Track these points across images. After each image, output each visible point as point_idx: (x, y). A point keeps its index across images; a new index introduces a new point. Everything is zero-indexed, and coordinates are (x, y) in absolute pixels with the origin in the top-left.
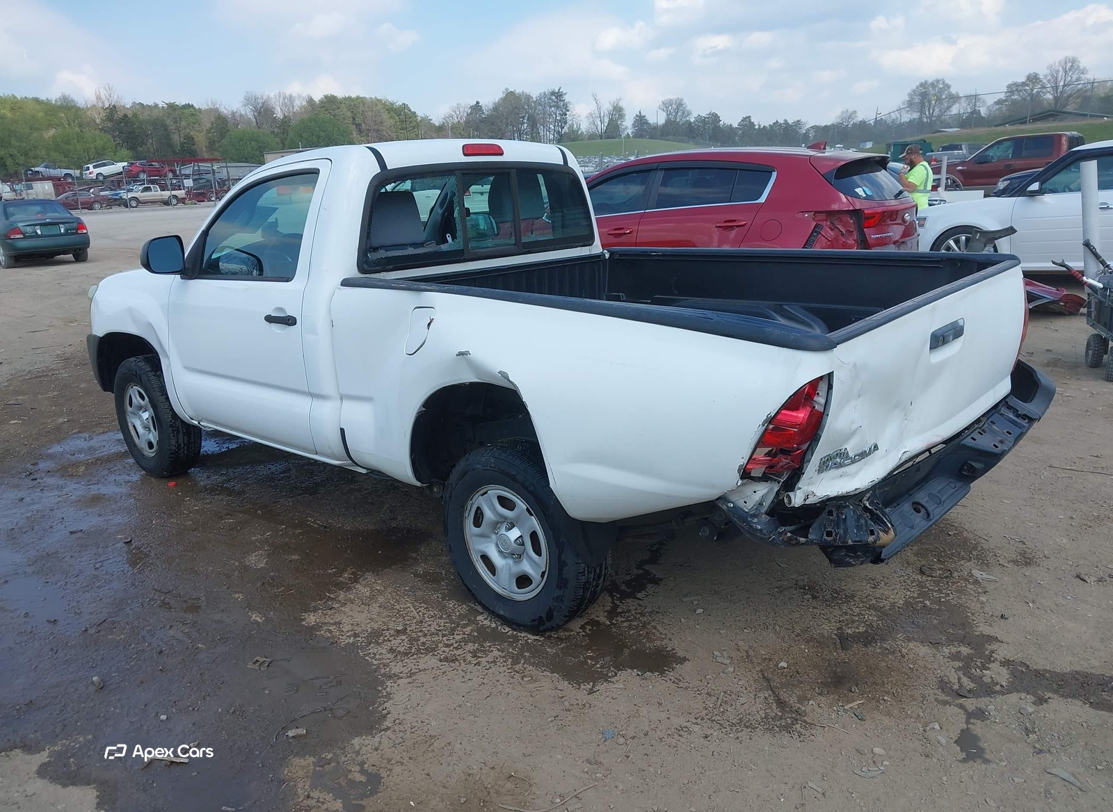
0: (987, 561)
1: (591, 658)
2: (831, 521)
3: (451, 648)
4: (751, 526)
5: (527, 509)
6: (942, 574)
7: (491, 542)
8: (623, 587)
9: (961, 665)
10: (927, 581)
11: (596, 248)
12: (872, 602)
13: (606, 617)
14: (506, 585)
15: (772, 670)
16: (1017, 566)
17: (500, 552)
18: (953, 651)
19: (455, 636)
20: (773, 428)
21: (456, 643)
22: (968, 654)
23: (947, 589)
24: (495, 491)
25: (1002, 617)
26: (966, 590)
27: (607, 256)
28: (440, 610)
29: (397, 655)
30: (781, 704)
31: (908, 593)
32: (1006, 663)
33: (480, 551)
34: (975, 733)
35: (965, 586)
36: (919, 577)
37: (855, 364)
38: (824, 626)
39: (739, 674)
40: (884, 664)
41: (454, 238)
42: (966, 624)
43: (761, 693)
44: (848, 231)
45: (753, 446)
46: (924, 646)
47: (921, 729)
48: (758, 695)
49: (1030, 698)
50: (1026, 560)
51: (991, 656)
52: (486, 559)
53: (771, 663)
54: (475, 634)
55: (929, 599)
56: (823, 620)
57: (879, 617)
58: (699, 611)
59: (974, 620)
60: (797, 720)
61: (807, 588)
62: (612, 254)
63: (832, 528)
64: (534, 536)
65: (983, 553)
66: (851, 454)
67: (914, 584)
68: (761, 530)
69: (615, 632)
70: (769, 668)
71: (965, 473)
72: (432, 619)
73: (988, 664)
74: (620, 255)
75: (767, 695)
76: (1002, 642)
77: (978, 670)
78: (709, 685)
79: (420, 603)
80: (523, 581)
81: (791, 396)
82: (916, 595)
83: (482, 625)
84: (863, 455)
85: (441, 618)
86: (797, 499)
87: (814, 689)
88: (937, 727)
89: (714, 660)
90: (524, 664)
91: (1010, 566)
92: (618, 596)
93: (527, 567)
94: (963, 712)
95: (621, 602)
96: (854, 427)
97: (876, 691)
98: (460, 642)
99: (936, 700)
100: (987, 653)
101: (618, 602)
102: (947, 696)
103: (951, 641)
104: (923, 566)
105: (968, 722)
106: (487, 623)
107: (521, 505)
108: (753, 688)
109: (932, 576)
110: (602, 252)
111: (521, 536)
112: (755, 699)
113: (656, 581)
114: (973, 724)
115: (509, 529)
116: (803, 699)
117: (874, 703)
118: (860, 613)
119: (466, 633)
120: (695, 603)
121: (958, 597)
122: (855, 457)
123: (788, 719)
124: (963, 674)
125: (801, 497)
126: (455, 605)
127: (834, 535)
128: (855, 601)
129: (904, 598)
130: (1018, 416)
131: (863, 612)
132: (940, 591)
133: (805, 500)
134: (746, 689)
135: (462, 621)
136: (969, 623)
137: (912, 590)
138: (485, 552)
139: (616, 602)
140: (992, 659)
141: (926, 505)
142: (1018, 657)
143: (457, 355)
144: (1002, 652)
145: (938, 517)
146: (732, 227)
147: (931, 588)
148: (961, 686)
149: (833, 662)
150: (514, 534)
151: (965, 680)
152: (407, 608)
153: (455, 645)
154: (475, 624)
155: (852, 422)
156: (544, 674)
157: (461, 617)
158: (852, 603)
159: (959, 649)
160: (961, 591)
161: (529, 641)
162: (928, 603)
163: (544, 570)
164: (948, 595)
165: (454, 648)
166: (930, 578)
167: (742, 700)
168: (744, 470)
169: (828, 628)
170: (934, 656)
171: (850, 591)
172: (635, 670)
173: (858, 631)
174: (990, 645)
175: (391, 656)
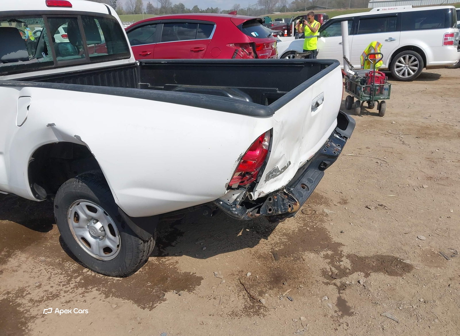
0: (329, 204)
1: (150, 286)
2: (271, 203)
3: (68, 293)
4: (233, 213)
5: (104, 212)
6: (312, 213)
7: (86, 230)
8: (164, 240)
9: (330, 261)
10: (306, 217)
11: (132, 60)
12: (284, 232)
13: (156, 259)
14: (98, 253)
15: (244, 278)
16: (341, 204)
17: (92, 236)
18: (325, 253)
19: (71, 285)
20: (243, 161)
21: (71, 289)
22: (332, 254)
23: (315, 220)
24: (84, 204)
25: (341, 232)
26: (323, 220)
27: (138, 64)
28: (61, 269)
29: (34, 303)
30: (252, 298)
31: (299, 225)
32: (348, 256)
33: (80, 236)
34: (343, 298)
35: (322, 218)
36: (302, 215)
37: (282, 122)
38: (265, 248)
39: (228, 283)
40: (296, 266)
41: (46, 54)
42: (327, 238)
43: (241, 293)
44: (249, 53)
45: (233, 173)
46: (312, 253)
47: (320, 301)
48: (240, 294)
49: (363, 274)
50: (344, 202)
51: (341, 254)
52: (84, 239)
53: (243, 273)
54: (83, 281)
55: (309, 227)
56: (264, 245)
57: (288, 239)
58: (205, 248)
59: (330, 236)
60: (261, 306)
61: (253, 227)
62: (141, 63)
63: (271, 207)
64: (110, 226)
65: (326, 200)
66: (280, 169)
67: (301, 220)
68: (237, 214)
69: (161, 268)
70: (243, 277)
71: (322, 167)
72: (57, 275)
73: (341, 258)
74: (145, 63)
75: (244, 294)
76: (344, 245)
77: (338, 263)
78: (214, 293)
79: (49, 266)
80: (107, 250)
81: (252, 143)
82: (302, 225)
83: (87, 275)
84: (285, 168)
85: (61, 274)
86: (255, 196)
87: (266, 286)
88: (327, 298)
89: (215, 277)
90: (112, 297)
91: (339, 205)
92: (162, 246)
93: (108, 243)
94: (336, 287)
95: (164, 249)
96: (281, 155)
97: (295, 282)
98: (74, 288)
99: (323, 282)
100: (339, 252)
101: (162, 250)
102: (327, 280)
103: (323, 248)
104: (303, 209)
105: (339, 293)
106: (89, 273)
107: (100, 210)
108: (237, 290)
109: (307, 215)
110: (136, 62)
111: (103, 227)
112: (238, 297)
113: (181, 234)
114: (342, 293)
115: (95, 223)
116: (261, 293)
117: (296, 290)
118: (280, 238)
119: (77, 281)
120: (202, 244)
121: (321, 224)
122: (281, 170)
123: (256, 307)
124: (332, 266)
125: (257, 195)
126: (70, 264)
127: (272, 210)
128: (276, 232)
129: (298, 227)
130: (341, 137)
131: (281, 238)
132: (312, 222)
133: (259, 196)
134: (233, 292)
135: (75, 274)
136: (328, 237)
137: (300, 222)
138: (83, 236)
139: (161, 249)
140: (342, 255)
141: (307, 184)
142: (353, 252)
143: (47, 126)
144: (346, 250)
145: (313, 189)
146: (198, 51)
147: (308, 220)
148: (332, 273)
149: (272, 269)
150: (99, 225)
151: (333, 269)
152: (40, 270)
153: (71, 291)
154: (82, 275)
155: (281, 153)
156: (124, 302)
157: (74, 271)
158: (275, 233)
159: (327, 252)
160: (322, 221)
161: (114, 281)
162: (308, 229)
163: (118, 244)
164: (316, 224)
165: (70, 293)
166: (307, 216)
167: (233, 299)
168: (229, 185)
169: (267, 249)
170: (317, 258)
171: (273, 227)
172: (175, 291)
173: (280, 248)
174: (339, 248)
175: (30, 304)
